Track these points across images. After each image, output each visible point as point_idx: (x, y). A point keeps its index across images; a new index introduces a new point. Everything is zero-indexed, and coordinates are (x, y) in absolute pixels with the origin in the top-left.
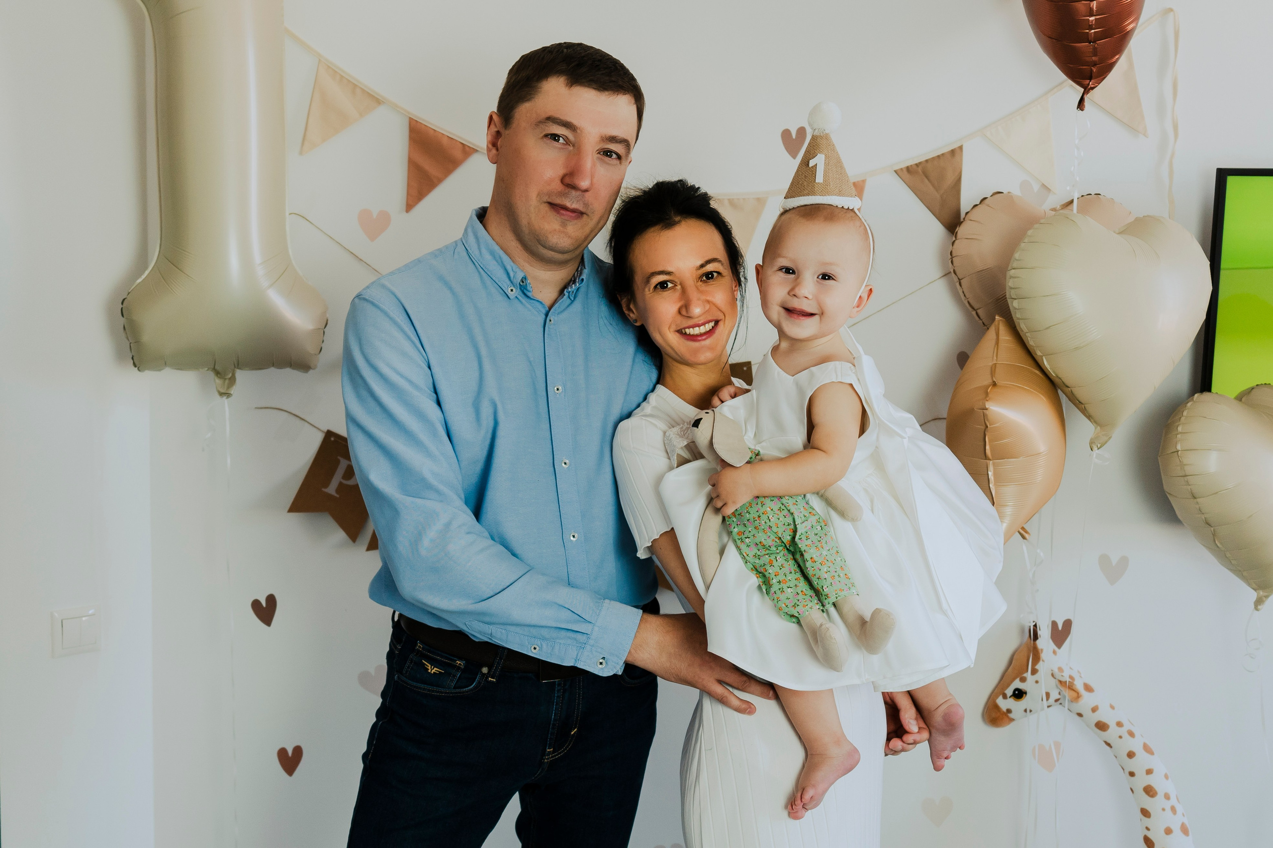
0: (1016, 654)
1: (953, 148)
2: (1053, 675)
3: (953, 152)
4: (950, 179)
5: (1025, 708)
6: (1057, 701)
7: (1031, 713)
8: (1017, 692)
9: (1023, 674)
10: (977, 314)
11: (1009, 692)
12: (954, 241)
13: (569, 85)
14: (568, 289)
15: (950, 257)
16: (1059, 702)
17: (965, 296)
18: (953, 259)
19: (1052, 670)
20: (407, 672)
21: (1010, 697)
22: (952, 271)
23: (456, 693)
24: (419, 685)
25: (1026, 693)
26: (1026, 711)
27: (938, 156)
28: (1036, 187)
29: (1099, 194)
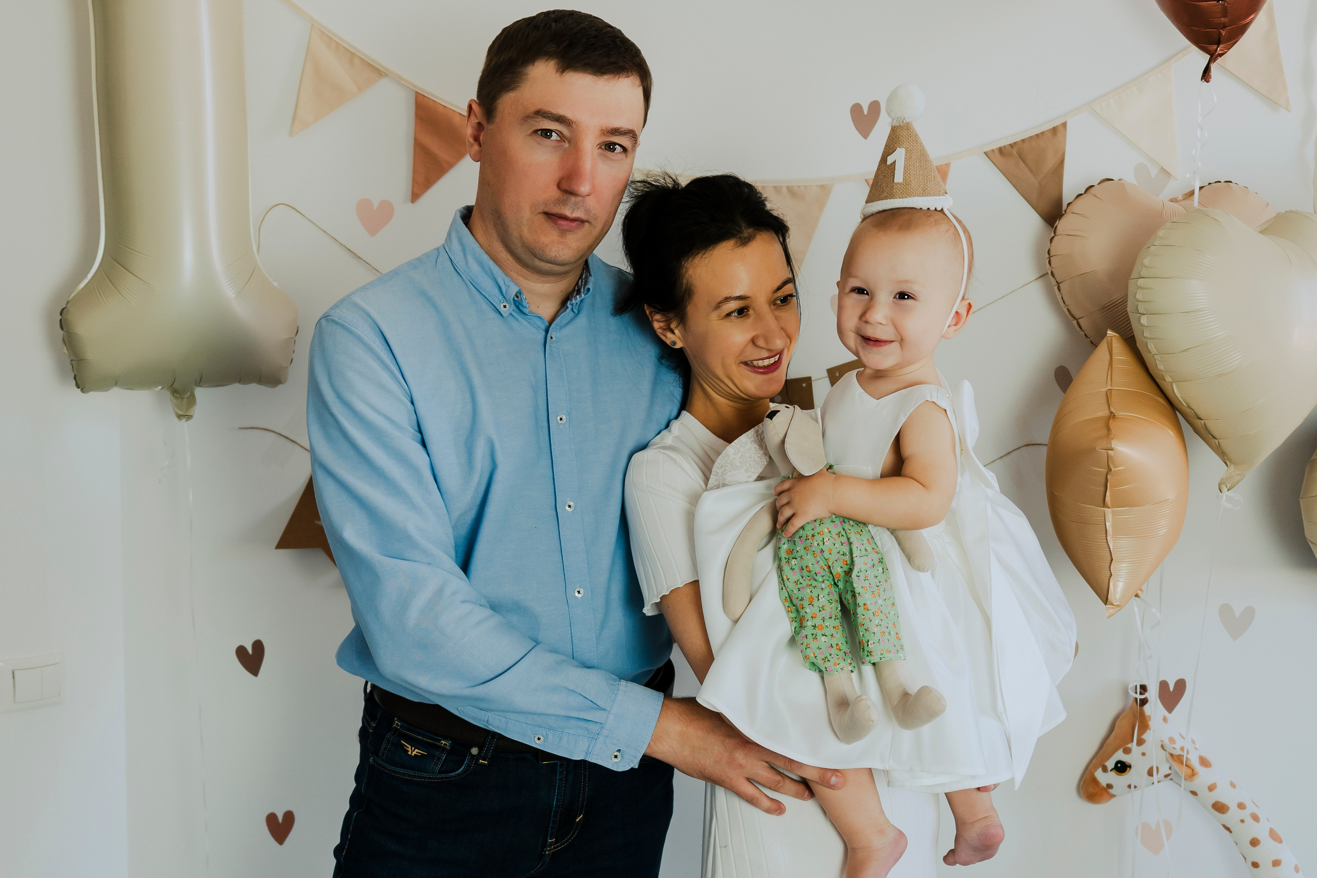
0: (1119, 720)
1: (1055, 126)
2: (1162, 747)
3: (1054, 130)
4: (1050, 162)
5: (1129, 784)
6: (1166, 776)
7: (1136, 789)
8: (1119, 765)
9: (1128, 743)
10: (1078, 323)
11: (1110, 764)
12: (1053, 238)
13: (560, 70)
14: (571, 300)
15: (1047, 256)
16: (1170, 777)
17: (1064, 302)
18: (1051, 258)
19: (1162, 741)
20: (383, 754)
21: (1111, 770)
22: (1050, 272)
23: (442, 778)
24: (397, 769)
25: (1130, 767)
26: (1129, 786)
27: (1037, 135)
28: (1154, 172)
29: (1231, 182)
